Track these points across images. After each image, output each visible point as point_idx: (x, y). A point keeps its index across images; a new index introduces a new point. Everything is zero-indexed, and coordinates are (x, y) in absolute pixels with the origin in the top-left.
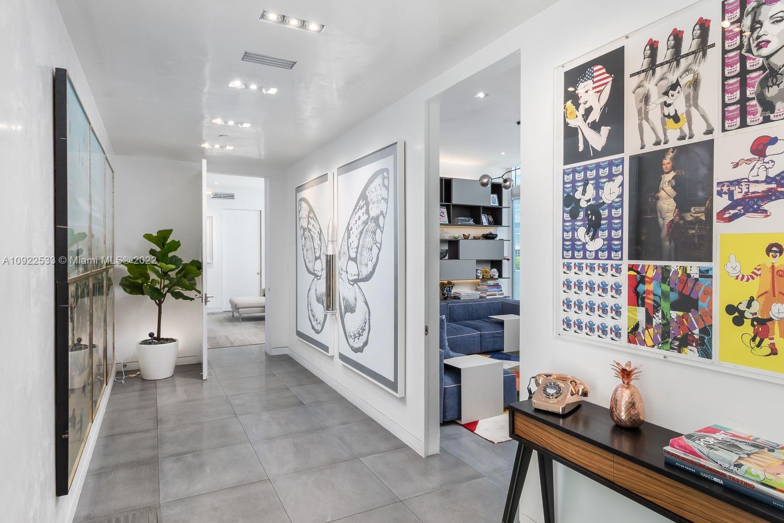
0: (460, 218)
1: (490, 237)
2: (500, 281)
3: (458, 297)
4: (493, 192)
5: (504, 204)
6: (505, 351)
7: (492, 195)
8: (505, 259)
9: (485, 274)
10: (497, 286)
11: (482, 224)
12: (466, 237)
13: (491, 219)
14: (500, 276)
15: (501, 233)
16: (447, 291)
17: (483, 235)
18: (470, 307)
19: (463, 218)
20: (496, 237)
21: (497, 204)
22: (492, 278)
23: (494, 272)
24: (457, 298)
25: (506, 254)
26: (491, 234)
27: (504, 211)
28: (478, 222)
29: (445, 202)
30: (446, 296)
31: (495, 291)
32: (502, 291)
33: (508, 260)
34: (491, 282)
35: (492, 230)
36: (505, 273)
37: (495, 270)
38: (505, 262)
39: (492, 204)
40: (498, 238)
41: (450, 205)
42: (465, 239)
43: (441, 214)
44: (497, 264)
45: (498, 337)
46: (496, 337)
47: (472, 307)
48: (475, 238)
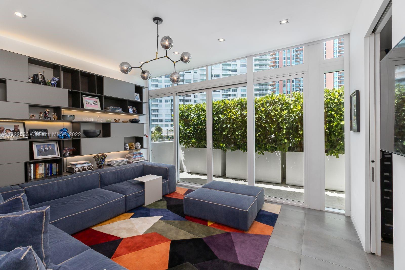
0: (111, 107)
1: (135, 121)
2: (142, 151)
3: (111, 165)
4: (136, 92)
5: (144, 101)
6: (146, 205)
7: (136, 94)
8: (145, 136)
9: (131, 146)
10: (140, 154)
11: (129, 112)
12: (117, 121)
13: (135, 110)
14: (142, 147)
15: (142, 119)
16: (100, 161)
17: (130, 120)
18: (119, 173)
19: (114, 107)
20: (139, 122)
21: (139, 100)
22: (136, 148)
23: (138, 145)
24: (109, 165)
25: (145, 133)
26: (135, 119)
27: (144, 105)
28: (125, 111)
29: (97, 93)
30: (100, 165)
31: (139, 157)
32: (143, 157)
33: (147, 136)
34: (136, 152)
35: (136, 117)
36: (145, 145)
37: (139, 143)
38: (145, 139)
39: (136, 100)
40: (140, 122)
41: (103, 96)
42: (116, 122)
43: (95, 103)
44: (140, 140)
45: (140, 196)
46: (139, 196)
47: (120, 172)
48: (123, 122)
